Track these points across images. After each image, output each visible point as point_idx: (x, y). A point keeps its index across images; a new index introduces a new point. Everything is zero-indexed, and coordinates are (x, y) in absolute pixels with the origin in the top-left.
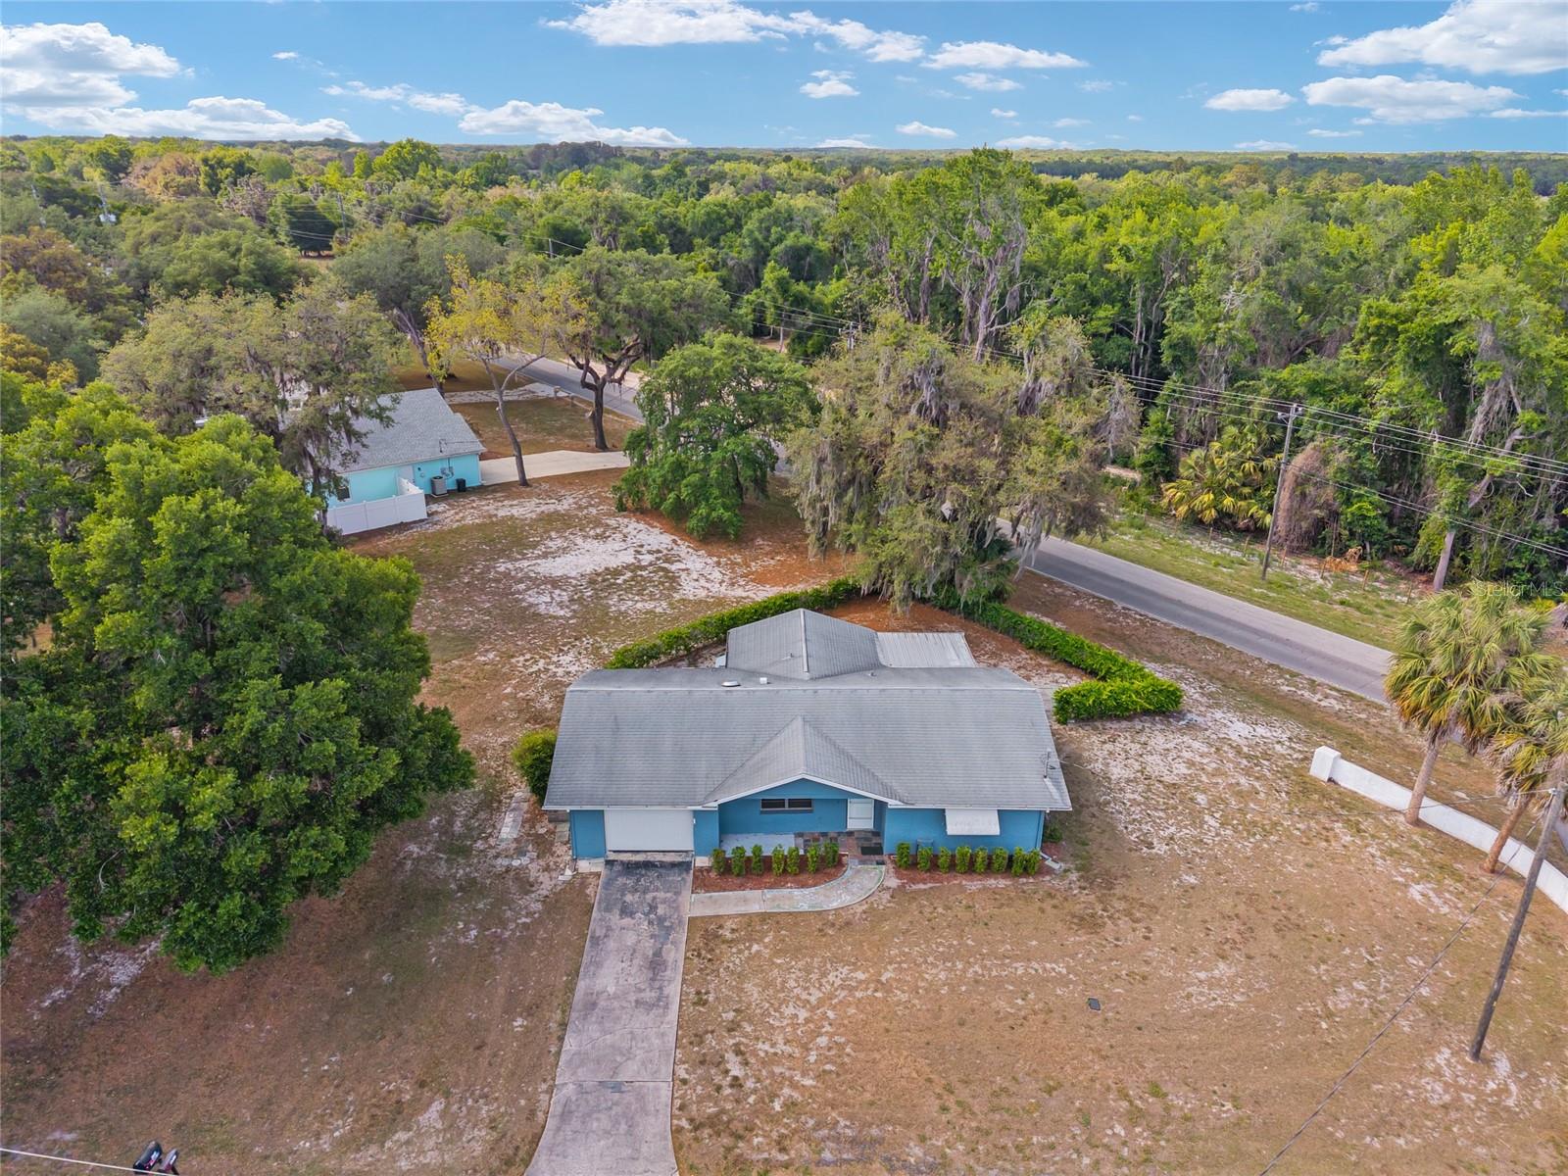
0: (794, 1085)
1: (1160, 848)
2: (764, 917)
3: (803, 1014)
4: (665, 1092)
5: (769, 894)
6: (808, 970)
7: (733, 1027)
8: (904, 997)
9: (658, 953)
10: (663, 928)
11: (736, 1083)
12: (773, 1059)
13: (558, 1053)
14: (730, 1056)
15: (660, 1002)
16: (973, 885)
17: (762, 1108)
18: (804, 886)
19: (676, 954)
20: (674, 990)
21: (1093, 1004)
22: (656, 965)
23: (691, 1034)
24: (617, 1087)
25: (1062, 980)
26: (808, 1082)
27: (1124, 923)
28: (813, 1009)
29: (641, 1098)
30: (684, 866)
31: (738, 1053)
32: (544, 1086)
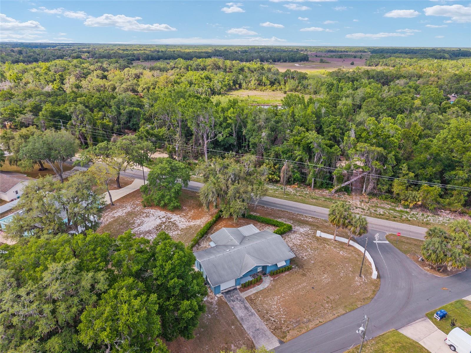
0: (283, 318)
1: (305, 258)
2: (257, 293)
3: (276, 307)
4: (266, 327)
5: (255, 288)
6: (271, 299)
7: (267, 313)
8: (288, 298)
9: (245, 306)
10: (242, 301)
11: (274, 321)
12: (276, 316)
13: (244, 329)
14: (270, 318)
15: (252, 314)
16: (284, 275)
17: (281, 323)
18: (259, 285)
19: (248, 305)
20: (253, 311)
21: (313, 288)
22: (246, 308)
23: (263, 317)
24: (258, 330)
25: (307, 286)
26: (284, 316)
27: (309, 273)
28: (276, 305)
29: (263, 330)
30: (236, 289)
31: (271, 317)
32: (247, 335)
